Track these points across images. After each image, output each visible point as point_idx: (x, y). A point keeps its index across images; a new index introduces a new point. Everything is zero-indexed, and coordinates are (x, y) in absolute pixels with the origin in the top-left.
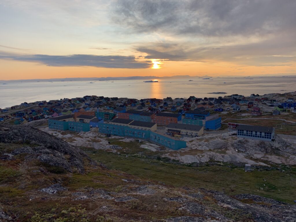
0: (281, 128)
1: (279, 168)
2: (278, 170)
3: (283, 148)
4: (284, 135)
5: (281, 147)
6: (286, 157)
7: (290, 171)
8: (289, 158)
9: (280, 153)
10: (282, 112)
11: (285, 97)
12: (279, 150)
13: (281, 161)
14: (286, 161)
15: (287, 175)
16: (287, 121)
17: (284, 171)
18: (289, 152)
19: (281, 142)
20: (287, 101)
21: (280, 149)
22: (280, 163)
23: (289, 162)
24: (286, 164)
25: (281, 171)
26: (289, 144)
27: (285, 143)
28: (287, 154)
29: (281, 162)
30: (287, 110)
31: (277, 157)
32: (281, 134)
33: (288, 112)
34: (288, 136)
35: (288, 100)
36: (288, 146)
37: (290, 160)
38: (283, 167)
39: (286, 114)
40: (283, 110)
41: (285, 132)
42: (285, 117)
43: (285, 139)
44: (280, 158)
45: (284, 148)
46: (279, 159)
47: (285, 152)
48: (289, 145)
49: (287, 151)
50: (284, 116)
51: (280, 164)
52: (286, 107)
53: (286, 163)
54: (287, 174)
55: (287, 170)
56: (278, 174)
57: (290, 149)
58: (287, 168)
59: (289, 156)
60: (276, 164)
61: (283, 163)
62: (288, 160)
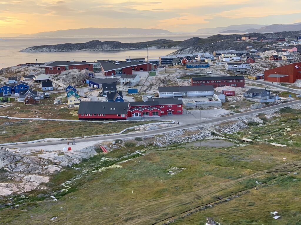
0: (4, 132)
1: (9, 204)
2: (8, 206)
3: (11, 166)
4: (10, 144)
5: (7, 165)
6: (18, 182)
7: (26, 203)
8: (22, 182)
9: (7, 177)
10: (2, 103)
11: (3, 76)
12: (7, 171)
13: (11, 190)
14: (19, 188)
15: (24, 210)
16: (11, 118)
17: (18, 205)
18: (21, 171)
19: (8, 157)
20: (7, 83)
21: (7, 169)
22: (10, 193)
23: (24, 188)
24: (19, 193)
25: (14, 208)
26: (19, 158)
27: (12, 157)
28: (19, 175)
29: (12, 192)
30: (9, 99)
31: (4, 184)
32: (5, 142)
33: (11, 102)
34: (15, 143)
35: (9, 81)
36: (18, 161)
37: (24, 184)
38: (16, 199)
39: (9, 106)
40: (3, 98)
41: (10, 137)
42: (8, 112)
43: (13, 150)
44: (9, 184)
45: (13, 166)
46: (7, 187)
47: (15, 172)
49: (19, 170)
50: (6, 110)
51: (9, 196)
52: (6, 93)
53: (19, 191)
54: (22, 209)
55: (22, 203)
56: (10, 214)
57: (22, 165)
58: (22, 199)
59: (23, 178)
60: (4, 197)
61: (15, 193)
62: (22, 184)
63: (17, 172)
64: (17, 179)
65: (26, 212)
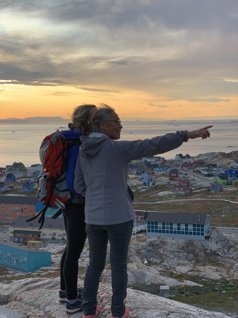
0: (223, 216)
1: (217, 288)
2: (215, 291)
3: (223, 250)
4: (226, 228)
5: (220, 249)
6: (228, 268)
7: (234, 291)
8: (233, 268)
9: (218, 261)
10: (226, 186)
11: (232, 159)
12: (219, 255)
13: (221, 275)
14: (228, 274)
15: (230, 298)
16: (233, 202)
17: (225, 292)
18: (232, 258)
19: (221, 241)
20: (234, 167)
21: (219, 252)
22: (219, 277)
23: (233, 275)
24: (228, 279)
25: (220, 293)
26: (232, 244)
27: (226, 242)
28: (230, 261)
29: (221, 277)
30: (233, 183)
31: (214, 268)
32: (223, 226)
33: (235, 186)
34: (233, 228)
35: (236, 164)
36: (231, 247)
37: (234, 272)
38: (223, 284)
39: (233, 189)
40: (227, 181)
41: (228, 221)
42: (230, 196)
43: (228, 235)
44: (219, 268)
45: (226, 250)
46: (217, 270)
47: (227, 257)
48: (234, 245)
49: (231, 256)
50: (229, 194)
51: (218, 281)
52: (231, 177)
53: (228, 277)
54: (229, 296)
55: (229, 290)
56: (215, 299)
57: (235, 251)
58: (230, 286)
59: (233, 264)
60: (213, 280)
61: (224, 278)
62: (232, 271)
63: (229, 258)
64: (228, 265)
65: (232, 300)
